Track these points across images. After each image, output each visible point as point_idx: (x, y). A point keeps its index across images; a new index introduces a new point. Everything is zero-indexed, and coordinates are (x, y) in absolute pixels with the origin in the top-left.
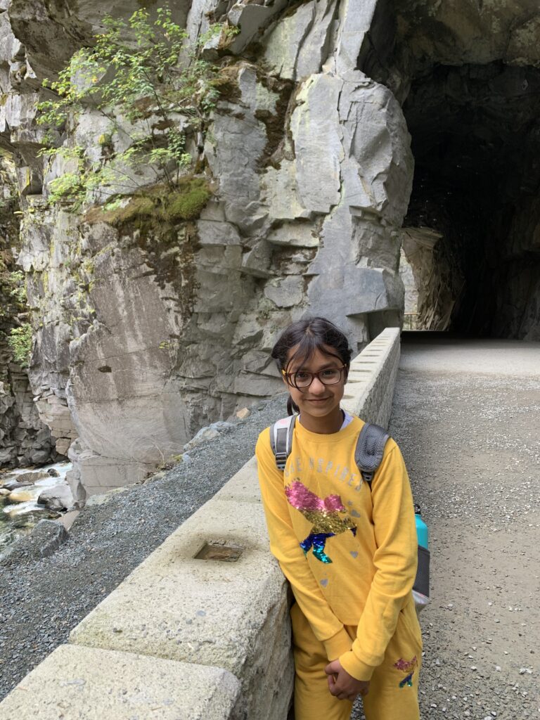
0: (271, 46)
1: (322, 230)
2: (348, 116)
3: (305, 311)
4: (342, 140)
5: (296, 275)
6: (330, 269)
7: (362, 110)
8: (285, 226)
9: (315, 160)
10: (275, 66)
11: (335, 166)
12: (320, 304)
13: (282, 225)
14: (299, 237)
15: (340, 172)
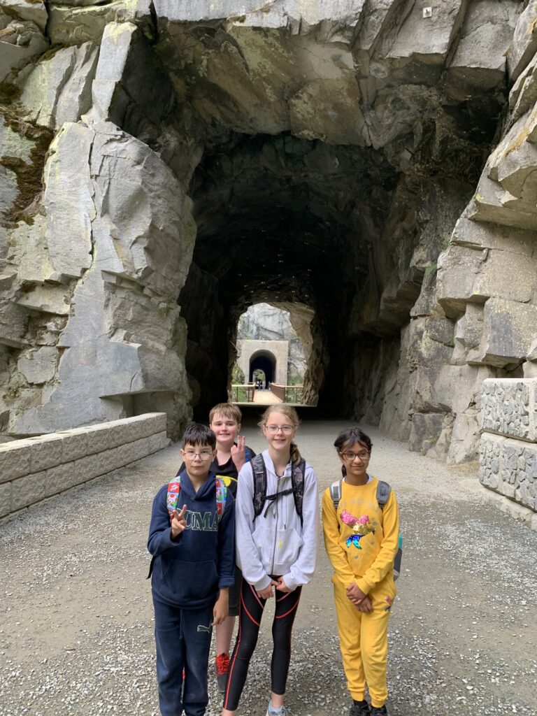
0: (29, 90)
1: (73, 295)
2: (100, 171)
3: (55, 389)
4: (93, 197)
5: (50, 346)
6: (82, 341)
7: (115, 165)
8: (38, 289)
9: (66, 216)
10: (31, 111)
11: (86, 225)
12: (71, 381)
13: (35, 287)
14: (51, 303)
15: (92, 232)
